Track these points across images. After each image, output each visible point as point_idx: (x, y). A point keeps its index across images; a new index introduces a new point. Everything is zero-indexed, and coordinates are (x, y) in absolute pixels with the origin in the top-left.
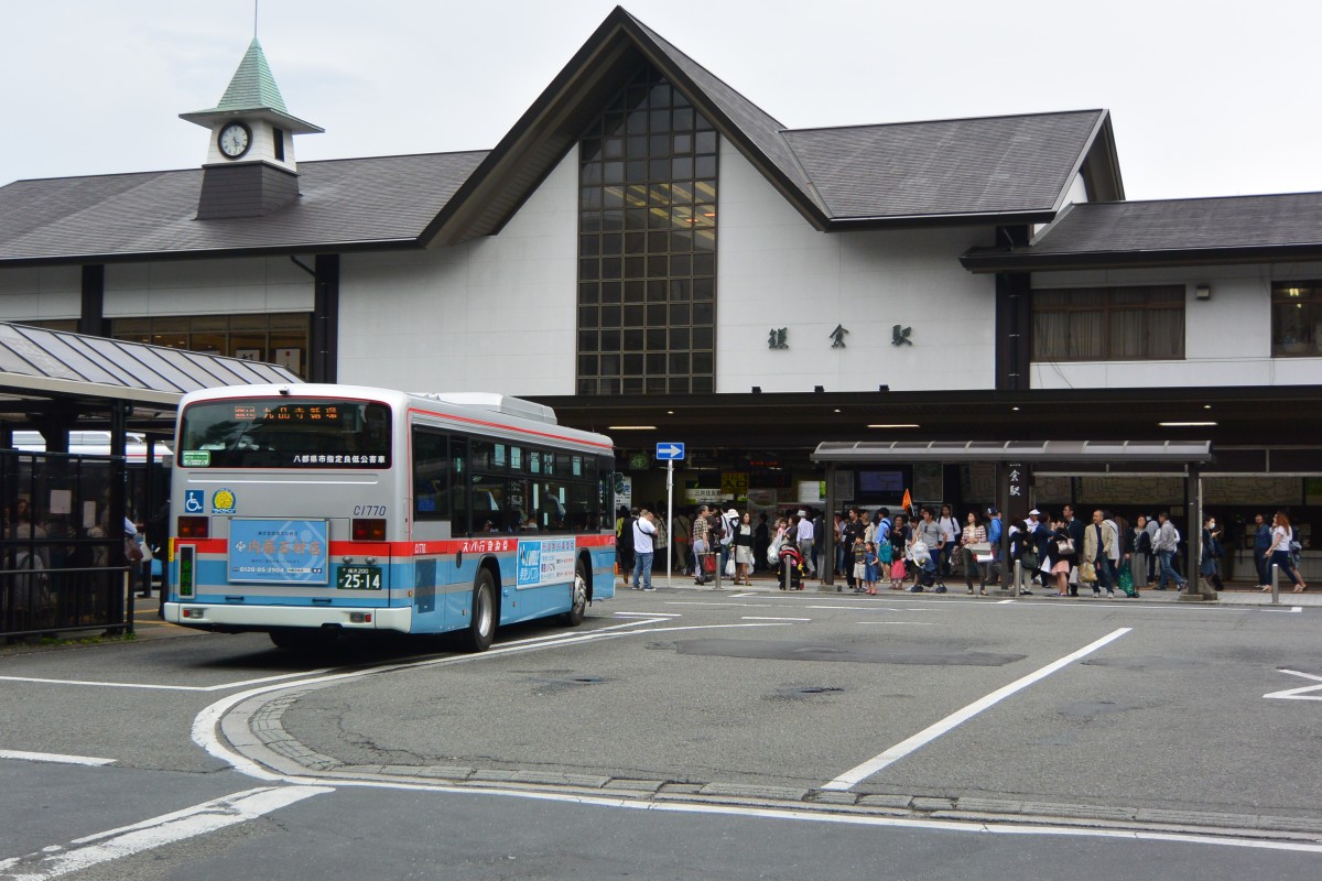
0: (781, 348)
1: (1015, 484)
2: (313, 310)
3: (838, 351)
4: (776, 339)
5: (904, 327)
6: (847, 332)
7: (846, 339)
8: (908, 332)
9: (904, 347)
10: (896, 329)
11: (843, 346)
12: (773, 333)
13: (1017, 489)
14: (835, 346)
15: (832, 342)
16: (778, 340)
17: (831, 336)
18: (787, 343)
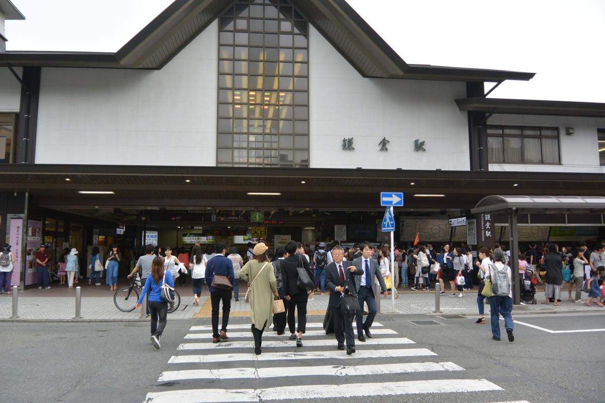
0: (350, 149)
1: (489, 230)
2: (18, 111)
3: (383, 153)
4: (347, 143)
5: (421, 141)
6: (389, 142)
7: (388, 146)
8: (423, 143)
9: (420, 152)
10: (416, 141)
11: (387, 149)
12: (344, 141)
13: (490, 233)
14: (382, 150)
15: (380, 147)
16: (348, 145)
17: (380, 144)
18: (353, 146)
